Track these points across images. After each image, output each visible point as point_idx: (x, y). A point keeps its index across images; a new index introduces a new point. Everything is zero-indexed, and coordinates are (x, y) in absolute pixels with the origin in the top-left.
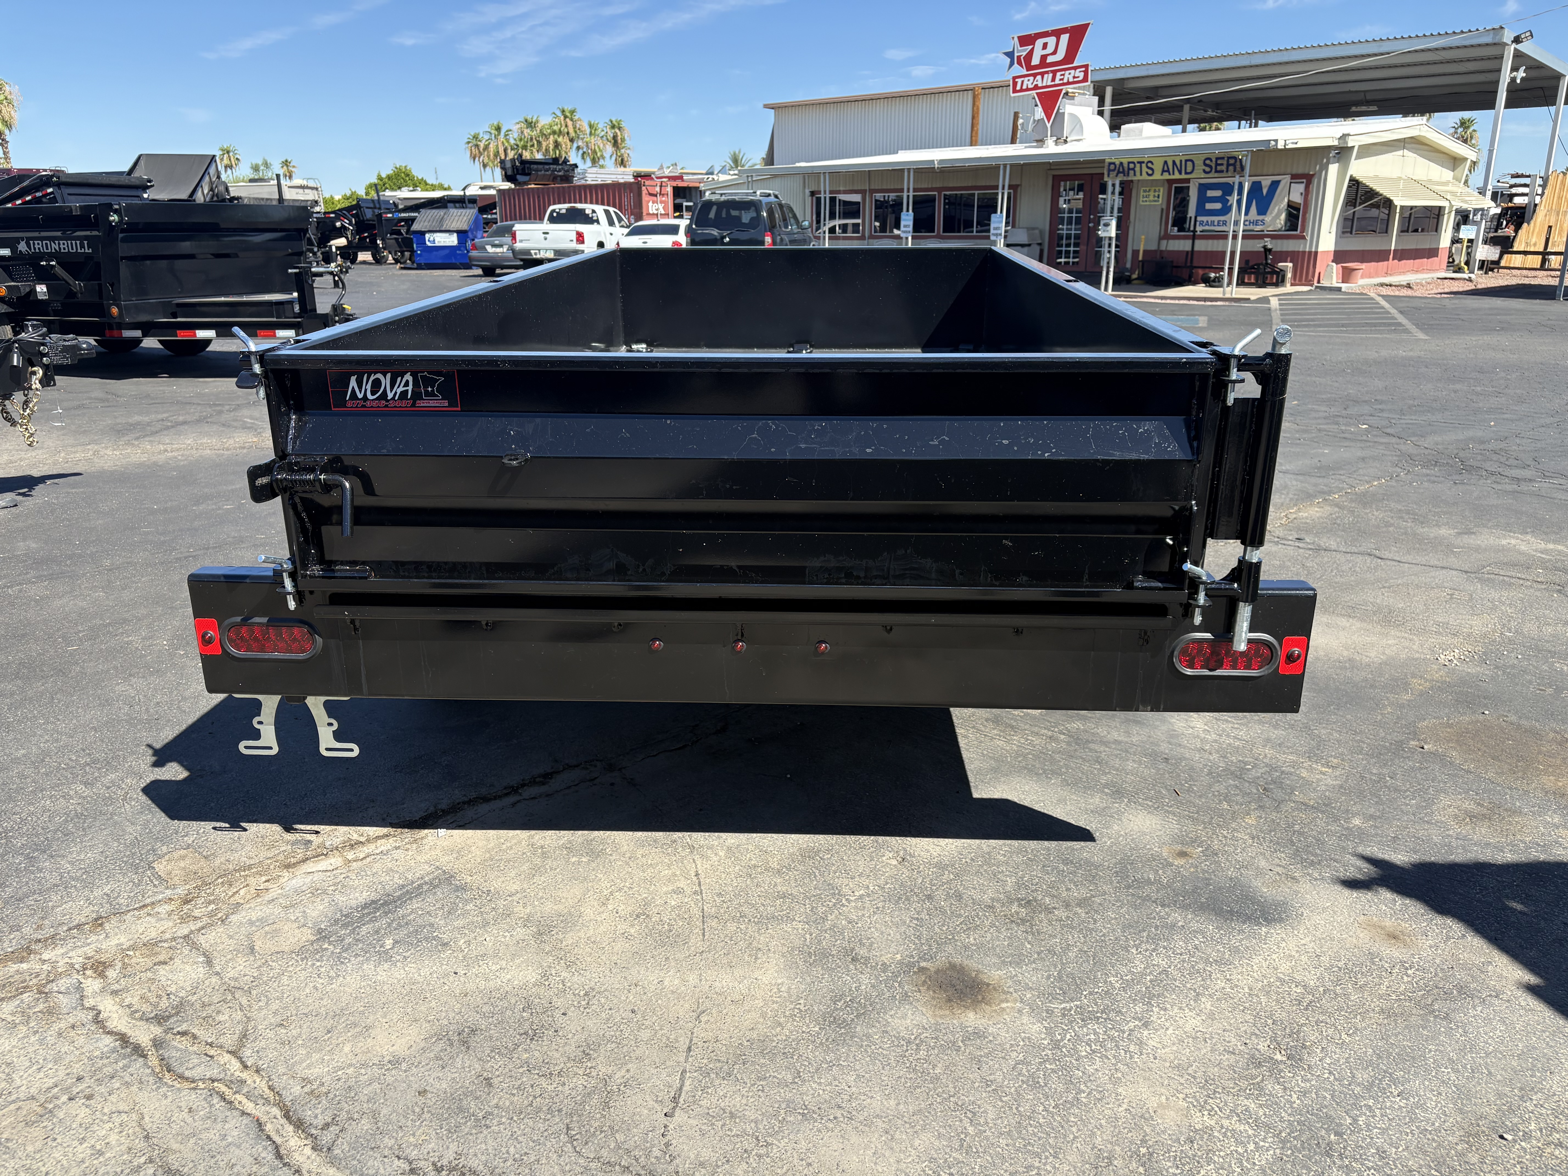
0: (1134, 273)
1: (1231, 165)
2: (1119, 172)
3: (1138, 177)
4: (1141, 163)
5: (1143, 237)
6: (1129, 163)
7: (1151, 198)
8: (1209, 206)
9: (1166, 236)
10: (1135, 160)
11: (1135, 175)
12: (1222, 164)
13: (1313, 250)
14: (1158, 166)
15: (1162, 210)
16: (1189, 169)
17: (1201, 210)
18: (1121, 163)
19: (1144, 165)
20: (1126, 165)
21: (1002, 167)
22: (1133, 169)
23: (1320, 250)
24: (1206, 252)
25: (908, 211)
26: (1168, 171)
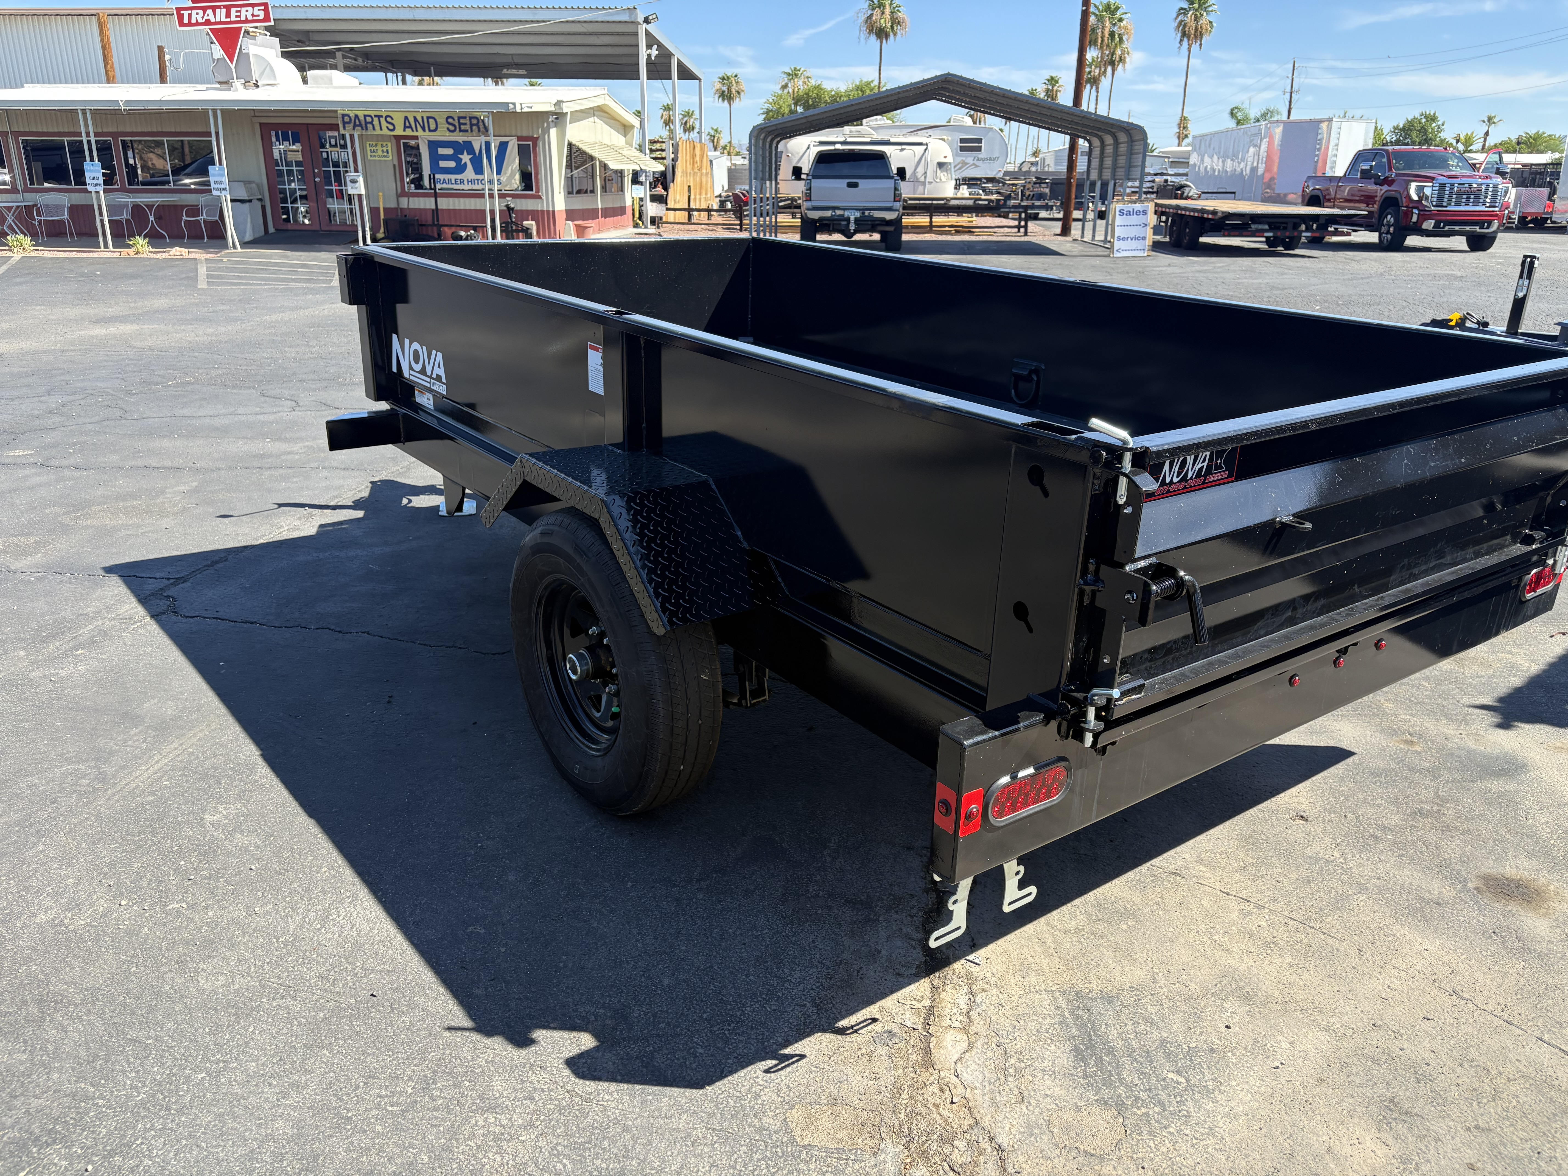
0: (379, 232)
1: (474, 125)
2: (355, 126)
3: (378, 132)
4: (379, 117)
5: (381, 194)
6: (365, 116)
7: (380, 153)
8: (443, 164)
9: (403, 194)
10: (372, 114)
11: (374, 129)
12: (465, 124)
13: (551, 209)
14: (399, 121)
15: (394, 166)
16: (433, 127)
17: (436, 168)
18: (356, 116)
19: (382, 120)
20: (362, 118)
21: (210, 112)
22: (371, 123)
23: (556, 209)
24: (449, 211)
25: (92, 159)
26: (410, 127)
